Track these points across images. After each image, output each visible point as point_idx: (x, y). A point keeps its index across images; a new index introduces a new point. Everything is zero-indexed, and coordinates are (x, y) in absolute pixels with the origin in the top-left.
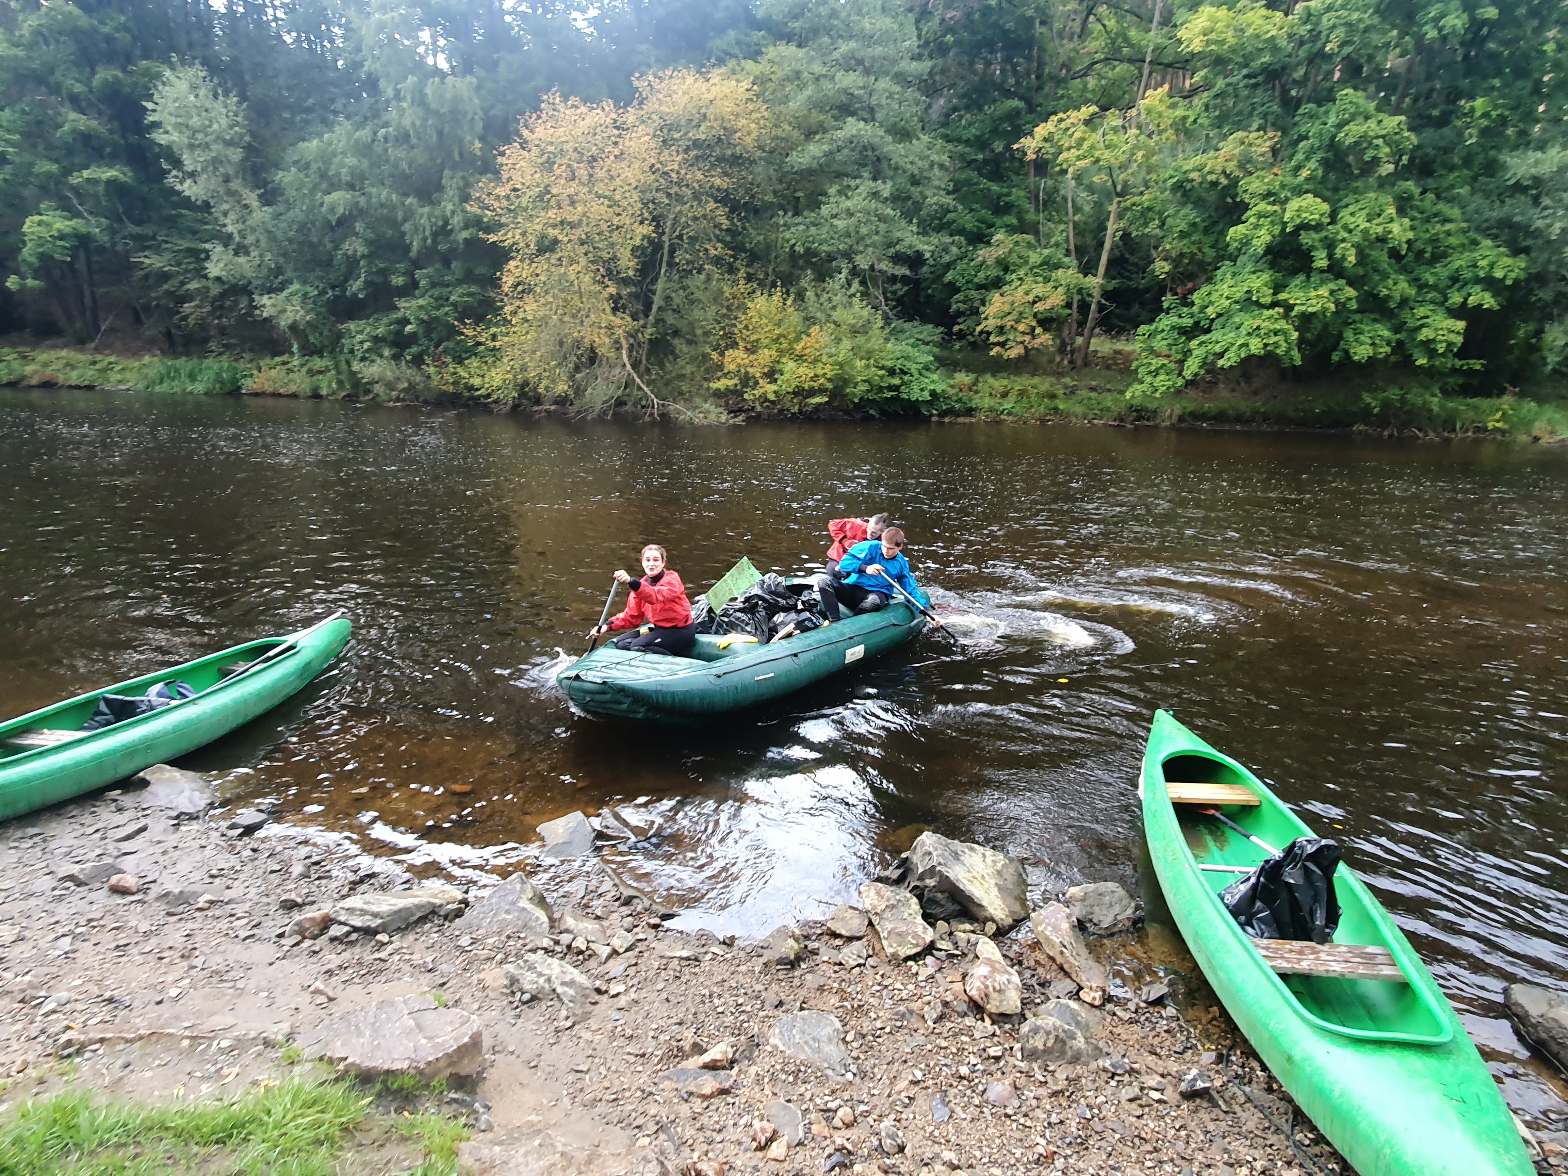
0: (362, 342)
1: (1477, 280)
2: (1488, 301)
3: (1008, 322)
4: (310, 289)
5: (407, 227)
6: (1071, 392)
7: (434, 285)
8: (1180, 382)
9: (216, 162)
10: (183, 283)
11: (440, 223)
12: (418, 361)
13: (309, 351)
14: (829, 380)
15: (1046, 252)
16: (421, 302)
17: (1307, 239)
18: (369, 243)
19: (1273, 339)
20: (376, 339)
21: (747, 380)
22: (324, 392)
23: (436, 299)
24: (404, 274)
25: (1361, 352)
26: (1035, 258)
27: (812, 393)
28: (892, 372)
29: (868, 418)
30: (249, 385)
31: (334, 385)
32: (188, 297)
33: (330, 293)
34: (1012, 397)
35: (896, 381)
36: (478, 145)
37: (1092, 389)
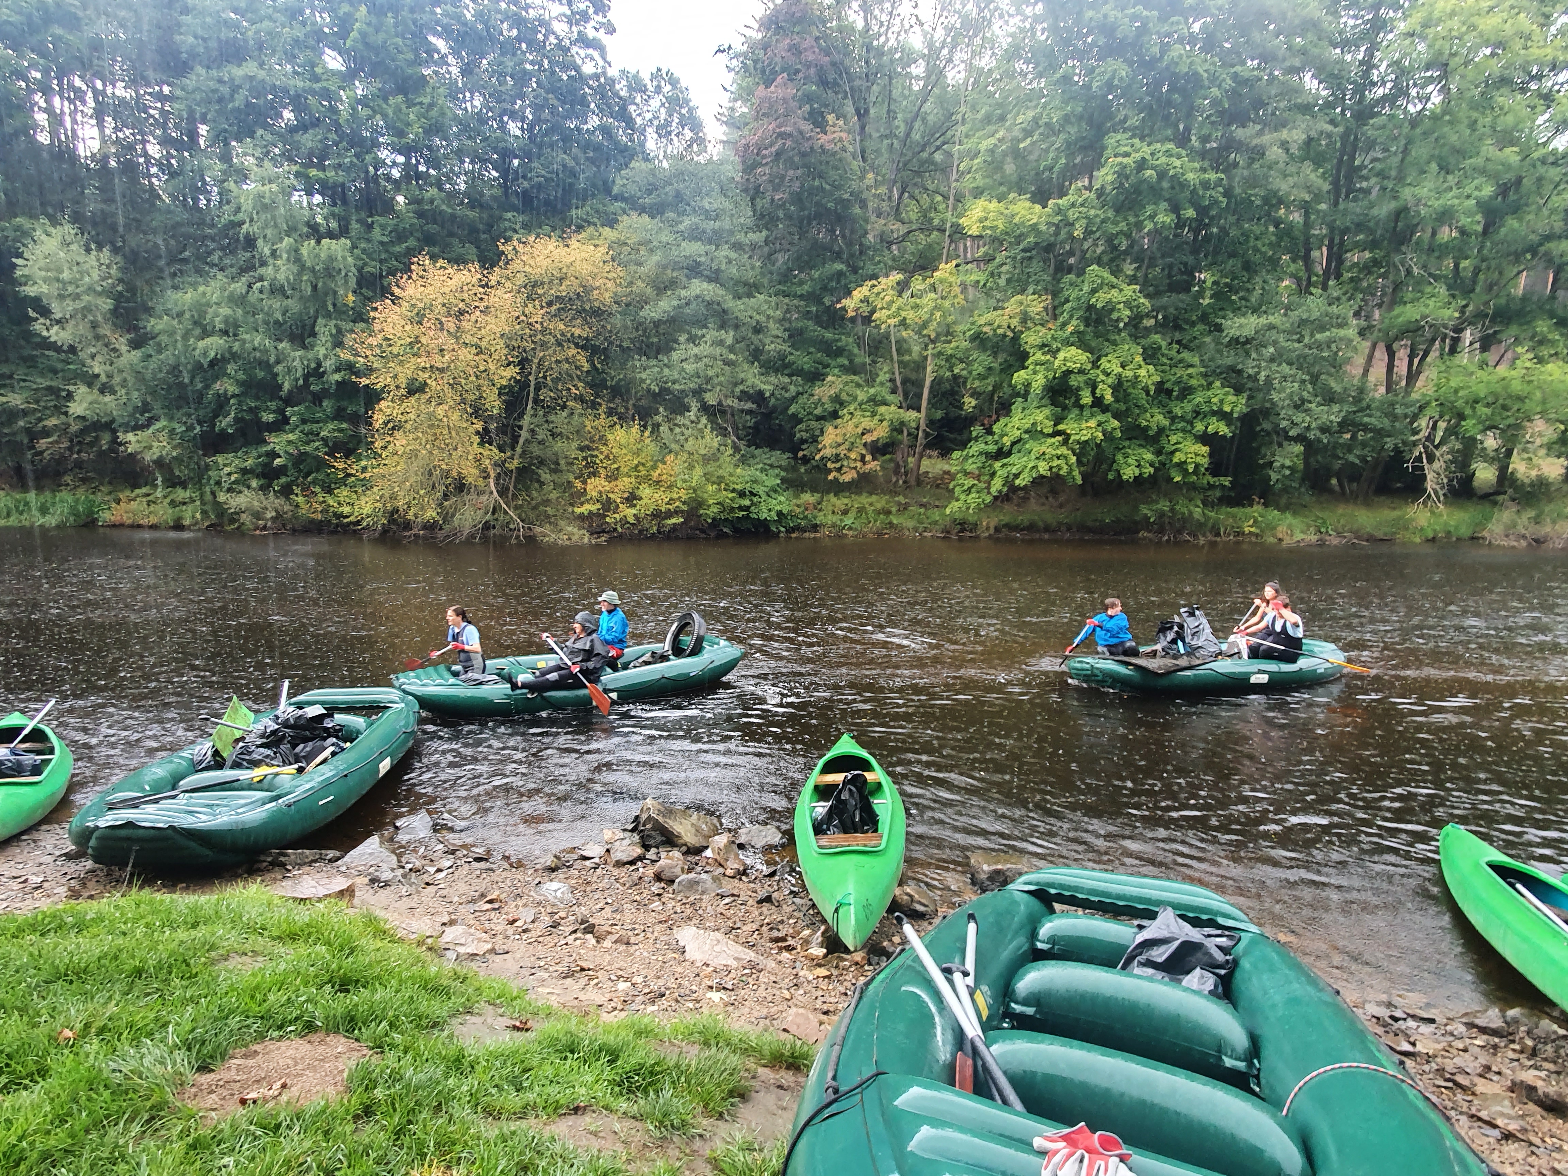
0: (229, 474)
1: (1214, 413)
2: (1223, 429)
3: (842, 450)
4: (177, 426)
5: (279, 369)
6: (903, 508)
7: (304, 421)
8: (988, 499)
9: (87, 310)
10: (40, 420)
11: (313, 365)
12: (286, 492)
13: (173, 483)
14: (684, 503)
15: (872, 391)
16: (291, 437)
17: (1075, 381)
18: (240, 383)
19: (1056, 463)
20: (244, 471)
21: (608, 505)
22: (187, 522)
23: (307, 435)
24: (274, 412)
25: (1129, 472)
26: (862, 396)
27: (669, 514)
28: (742, 494)
29: (722, 536)
30: (106, 517)
31: (198, 516)
32: (46, 433)
33: (198, 428)
34: (852, 515)
35: (747, 502)
36: (351, 298)
37: (922, 505)
